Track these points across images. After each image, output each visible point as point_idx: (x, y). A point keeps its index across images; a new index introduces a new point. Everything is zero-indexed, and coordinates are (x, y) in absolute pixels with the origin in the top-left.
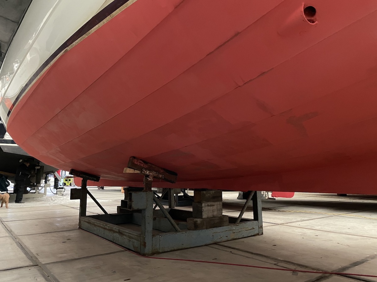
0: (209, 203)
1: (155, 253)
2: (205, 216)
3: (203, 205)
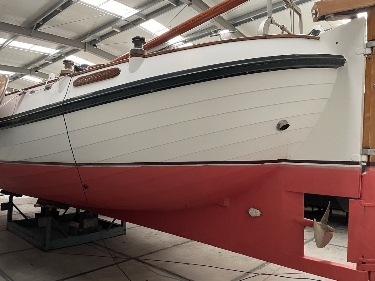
0: (89, 220)
1: (51, 250)
2: (85, 227)
3: (84, 221)
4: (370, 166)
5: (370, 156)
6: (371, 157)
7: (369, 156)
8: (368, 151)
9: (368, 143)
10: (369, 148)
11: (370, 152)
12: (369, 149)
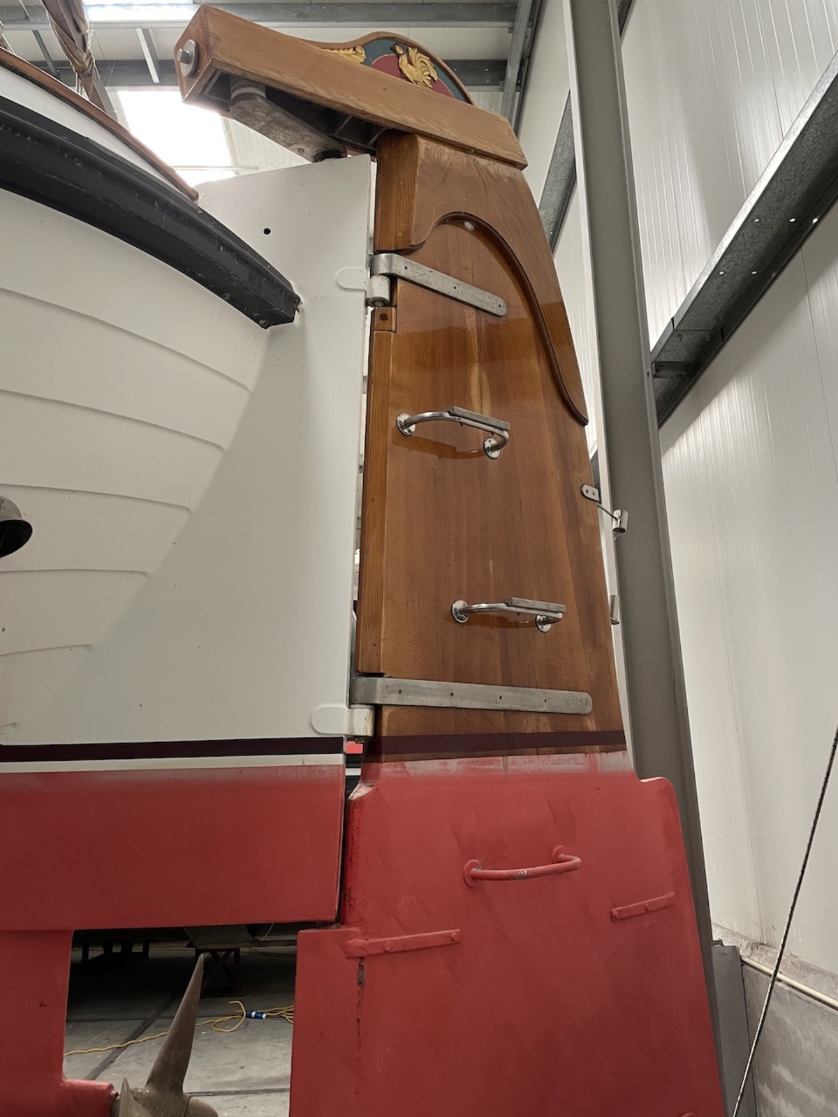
4: (384, 756)
5: (384, 708)
6: (386, 713)
7: (377, 710)
8: (379, 689)
9: (378, 654)
10: (381, 675)
11: (385, 690)
12: (379, 680)
